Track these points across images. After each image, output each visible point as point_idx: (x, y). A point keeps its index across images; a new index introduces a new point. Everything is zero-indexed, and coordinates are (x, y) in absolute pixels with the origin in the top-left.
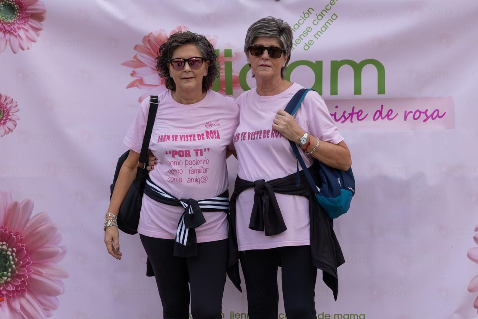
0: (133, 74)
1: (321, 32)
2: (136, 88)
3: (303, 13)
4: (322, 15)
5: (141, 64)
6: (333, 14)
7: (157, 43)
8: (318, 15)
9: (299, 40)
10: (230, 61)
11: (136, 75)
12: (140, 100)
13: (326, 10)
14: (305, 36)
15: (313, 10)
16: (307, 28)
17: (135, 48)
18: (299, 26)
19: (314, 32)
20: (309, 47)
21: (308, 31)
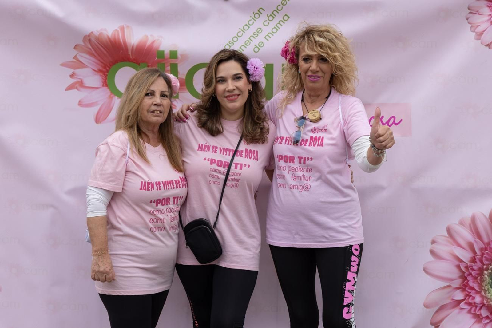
0: (72, 76)
1: (272, 33)
2: (76, 90)
3: (254, 13)
4: (273, 15)
5: (81, 65)
6: (285, 15)
7: (98, 43)
8: (268, 16)
9: (249, 41)
10: (176, 63)
11: (75, 76)
12: (81, 103)
13: (278, 11)
14: (255, 37)
15: (264, 10)
16: (257, 30)
17: (76, 47)
18: (249, 27)
19: (264, 33)
20: (259, 49)
21: (258, 32)
